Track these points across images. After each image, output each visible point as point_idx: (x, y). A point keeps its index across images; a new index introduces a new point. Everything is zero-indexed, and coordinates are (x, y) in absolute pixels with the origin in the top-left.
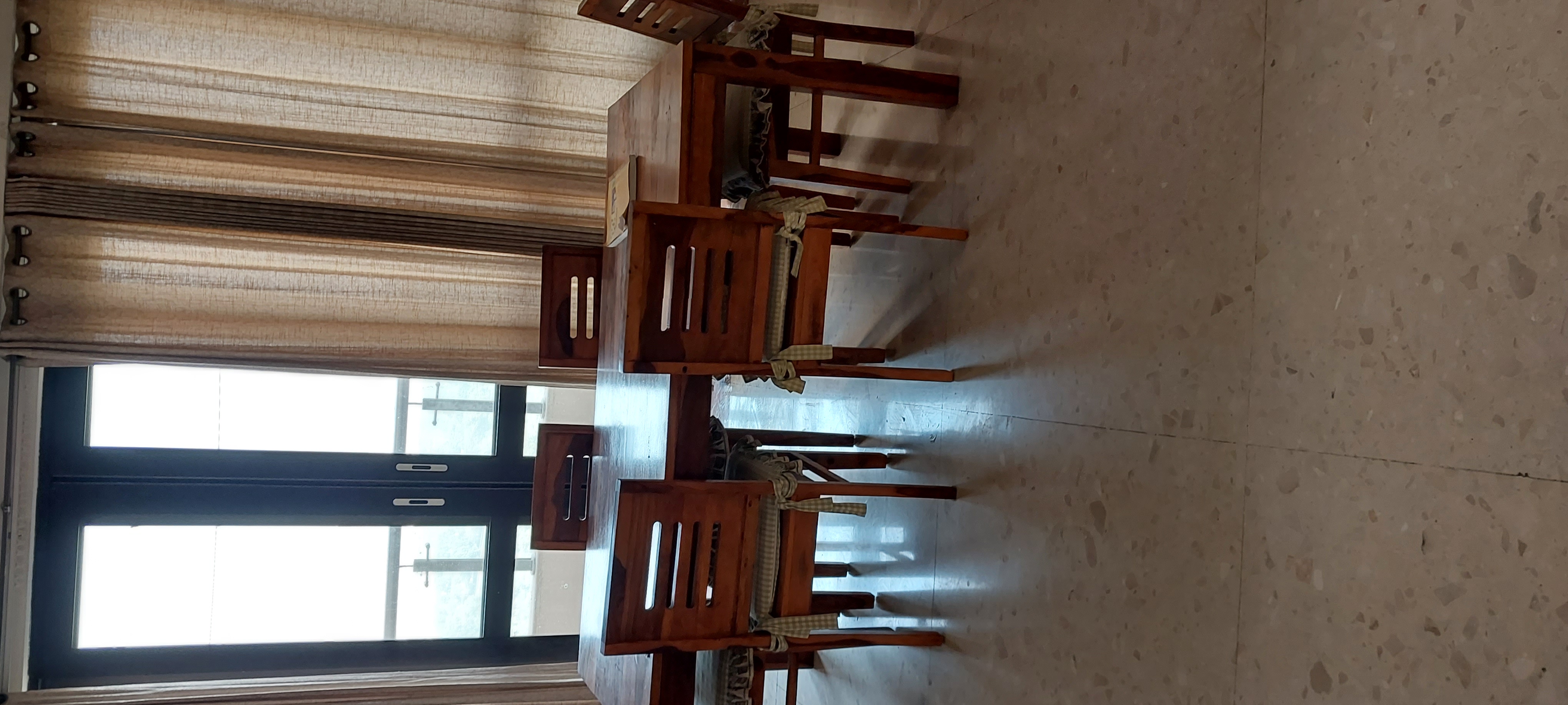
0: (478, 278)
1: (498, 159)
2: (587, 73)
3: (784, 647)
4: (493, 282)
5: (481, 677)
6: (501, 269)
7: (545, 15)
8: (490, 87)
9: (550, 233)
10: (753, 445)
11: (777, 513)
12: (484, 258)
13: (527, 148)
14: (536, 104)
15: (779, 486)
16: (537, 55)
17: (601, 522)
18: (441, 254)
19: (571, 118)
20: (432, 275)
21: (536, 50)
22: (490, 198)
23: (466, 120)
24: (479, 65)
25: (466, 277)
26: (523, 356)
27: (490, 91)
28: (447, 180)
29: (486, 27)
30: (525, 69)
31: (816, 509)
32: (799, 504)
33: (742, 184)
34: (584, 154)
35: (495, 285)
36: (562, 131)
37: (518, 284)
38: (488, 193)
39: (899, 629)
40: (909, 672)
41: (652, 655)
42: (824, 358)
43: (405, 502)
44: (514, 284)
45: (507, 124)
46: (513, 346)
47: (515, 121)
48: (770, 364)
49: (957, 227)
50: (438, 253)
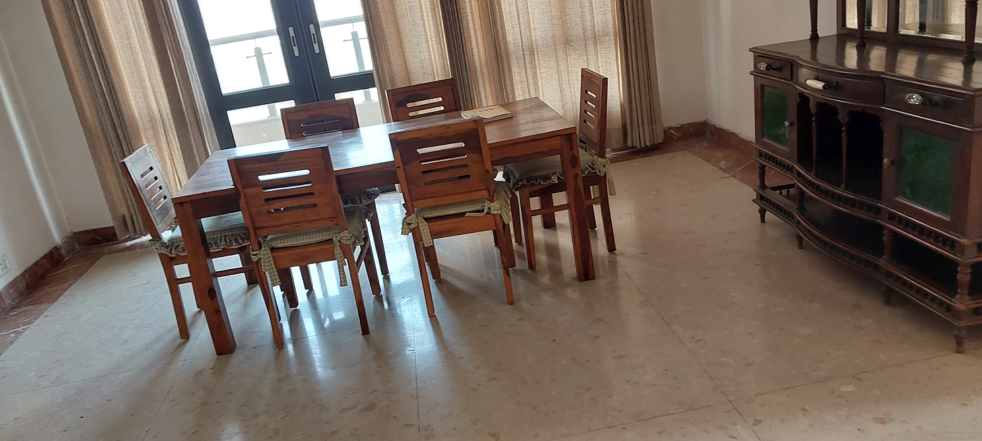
0: (431, 46)
1: (500, 43)
2: (560, 82)
3: (255, 259)
4: (430, 55)
5: (200, 100)
6: (439, 58)
7: (586, 52)
8: (539, 30)
9: (467, 81)
10: (368, 217)
11: (330, 237)
12: (443, 47)
13: (511, 58)
14: (536, 58)
15: (346, 234)
16: (563, 52)
17: (304, 144)
18: (439, 23)
19: (534, 79)
20: (426, 20)
21: (566, 51)
22: (477, 44)
23: (517, 21)
24: (549, 21)
25: (429, 40)
26: (393, 82)
27: (537, 30)
28: (482, 17)
29: (571, 20)
30: (553, 47)
31: (338, 258)
32: (338, 248)
33: (512, 177)
34: (516, 90)
35: (429, 57)
36: (525, 75)
37: (433, 70)
38: (480, 42)
39: (281, 325)
40: (258, 336)
41: (233, 187)
42: (425, 242)
43: (292, 34)
44: (433, 67)
45: (521, 44)
46: (397, 75)
47: (524, 48)
48: (414, 213)
49: (514, 298)
50: (439, 21)
